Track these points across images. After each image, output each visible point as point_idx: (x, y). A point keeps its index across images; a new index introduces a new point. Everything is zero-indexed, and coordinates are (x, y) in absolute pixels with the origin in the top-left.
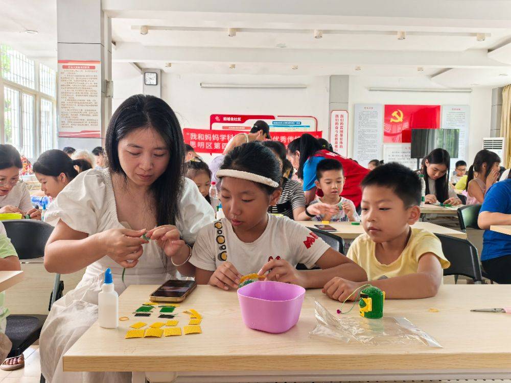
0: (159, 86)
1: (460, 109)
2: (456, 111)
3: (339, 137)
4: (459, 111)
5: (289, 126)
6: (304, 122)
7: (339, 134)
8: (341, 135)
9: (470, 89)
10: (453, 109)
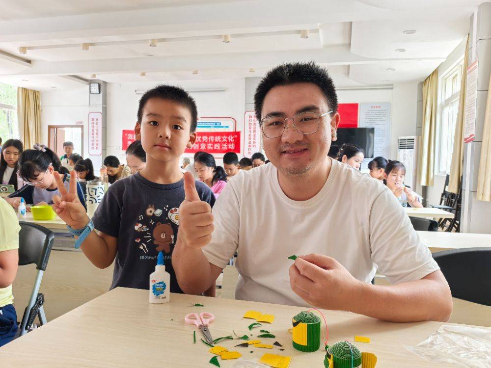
0: (101, 94)
1: (379, 107)
2: (376, 109)
3: (252, 137)
4: (378, 109)
5: (210, 127)
6: (224, 123)
7: (252, 134)
8: (255, 135)
9: (392, 85)
10: (372, 107)
